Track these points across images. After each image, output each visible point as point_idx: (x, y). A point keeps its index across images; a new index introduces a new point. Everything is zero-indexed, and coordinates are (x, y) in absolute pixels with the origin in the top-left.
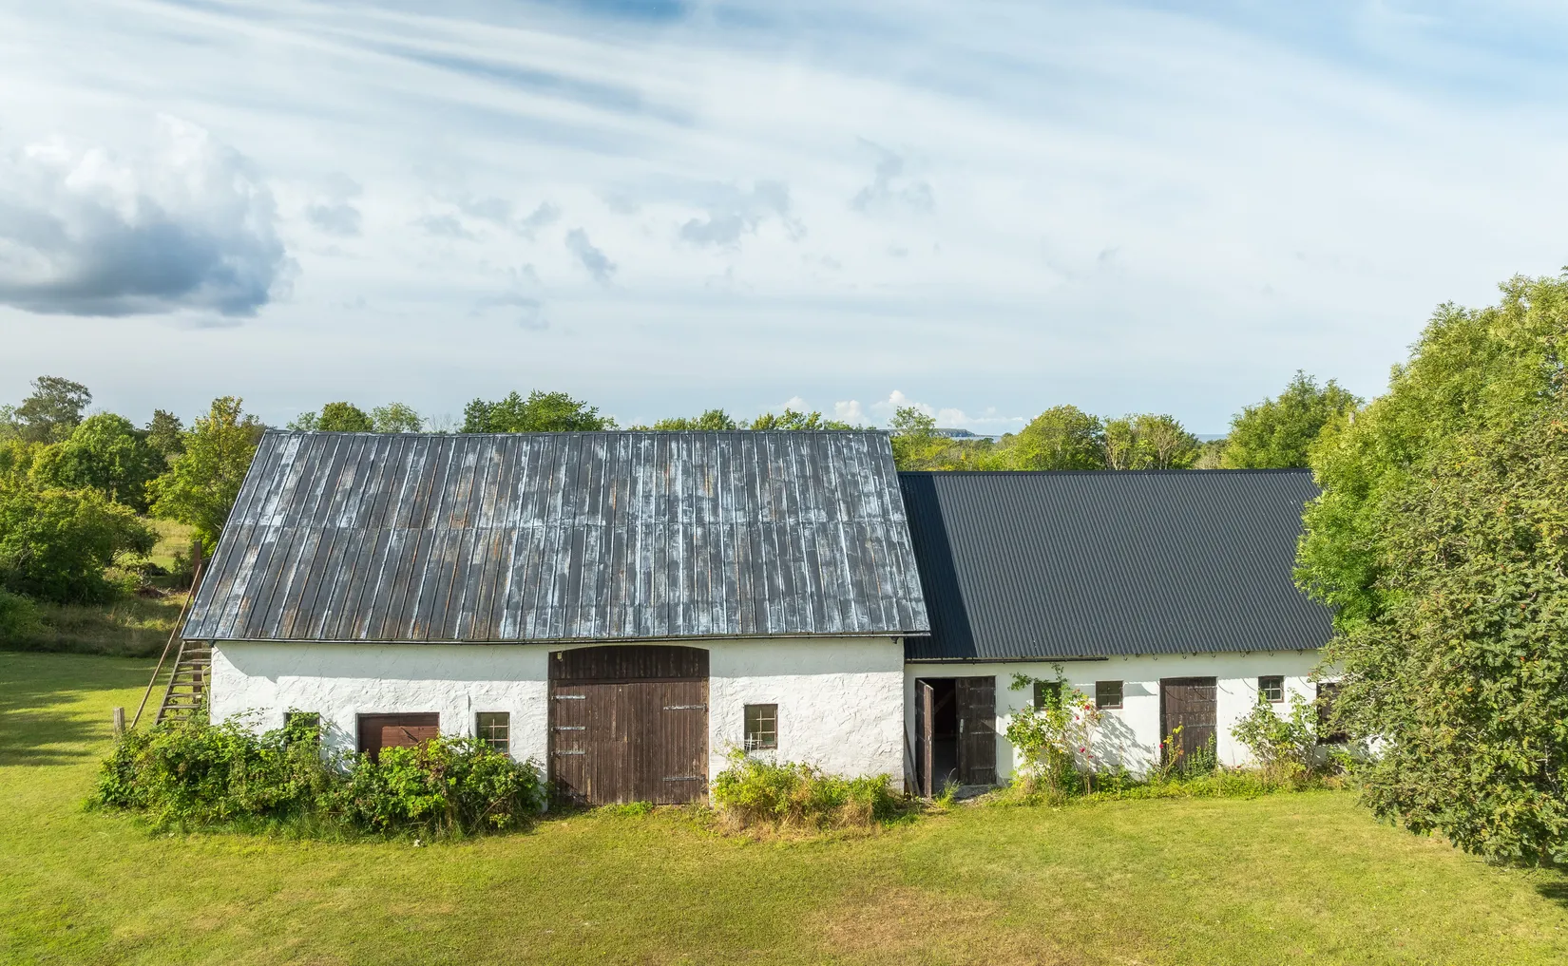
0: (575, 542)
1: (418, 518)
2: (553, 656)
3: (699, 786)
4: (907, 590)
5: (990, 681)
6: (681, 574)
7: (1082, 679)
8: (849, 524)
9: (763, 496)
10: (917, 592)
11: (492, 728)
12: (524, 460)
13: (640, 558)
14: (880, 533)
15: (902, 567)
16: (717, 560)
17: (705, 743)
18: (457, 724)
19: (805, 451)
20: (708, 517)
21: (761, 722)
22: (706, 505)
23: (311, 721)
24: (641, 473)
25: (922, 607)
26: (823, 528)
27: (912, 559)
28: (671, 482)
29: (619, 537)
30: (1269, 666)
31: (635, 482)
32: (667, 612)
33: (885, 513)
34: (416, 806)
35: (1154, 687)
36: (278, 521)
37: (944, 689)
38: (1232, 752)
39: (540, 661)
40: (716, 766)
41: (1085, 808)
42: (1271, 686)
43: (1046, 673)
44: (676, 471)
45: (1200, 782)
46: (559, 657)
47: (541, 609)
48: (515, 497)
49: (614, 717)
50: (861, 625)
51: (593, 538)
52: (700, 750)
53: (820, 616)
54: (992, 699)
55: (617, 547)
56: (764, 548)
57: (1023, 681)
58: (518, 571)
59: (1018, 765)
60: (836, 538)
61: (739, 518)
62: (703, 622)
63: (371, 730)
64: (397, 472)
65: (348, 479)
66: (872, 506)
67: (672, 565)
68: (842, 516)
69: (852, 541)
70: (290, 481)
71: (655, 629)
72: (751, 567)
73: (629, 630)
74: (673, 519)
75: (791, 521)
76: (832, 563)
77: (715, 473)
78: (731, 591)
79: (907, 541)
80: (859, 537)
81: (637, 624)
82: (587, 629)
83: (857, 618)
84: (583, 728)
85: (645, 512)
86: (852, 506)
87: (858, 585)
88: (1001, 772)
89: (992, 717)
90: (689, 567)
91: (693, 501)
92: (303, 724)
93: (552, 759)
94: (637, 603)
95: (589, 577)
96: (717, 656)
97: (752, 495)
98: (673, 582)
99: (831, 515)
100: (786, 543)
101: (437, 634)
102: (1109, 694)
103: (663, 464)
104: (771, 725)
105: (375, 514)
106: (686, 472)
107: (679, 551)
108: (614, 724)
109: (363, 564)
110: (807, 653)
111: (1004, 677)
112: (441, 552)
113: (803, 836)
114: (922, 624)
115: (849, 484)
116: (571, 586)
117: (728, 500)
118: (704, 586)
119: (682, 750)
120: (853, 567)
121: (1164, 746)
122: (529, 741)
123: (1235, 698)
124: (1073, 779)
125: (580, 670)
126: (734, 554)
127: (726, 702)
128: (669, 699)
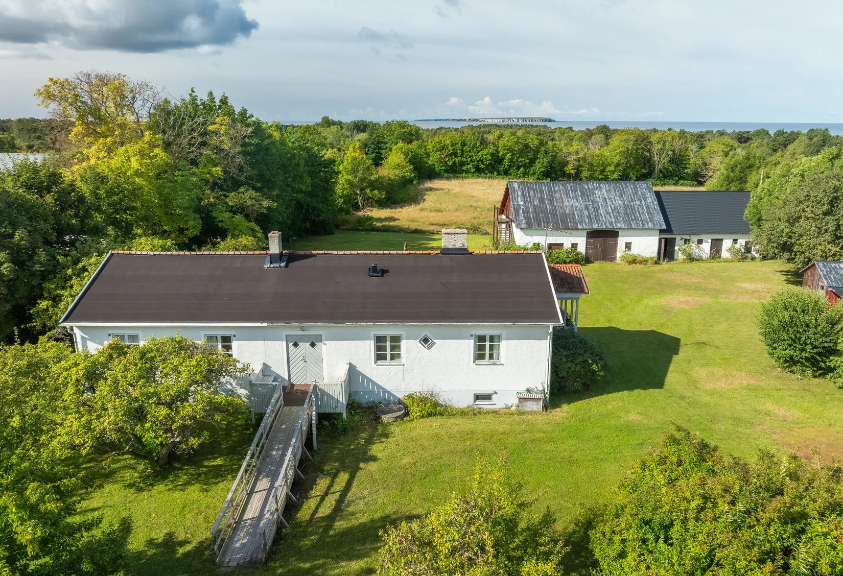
0: (587, 208)
1: (551, 202)
2: (587, 232)
3: (615, 258)
4: (660, 220)
5: (675, 239)
6: (612, 215)
7: (695, 238)
8: (645, 204)
9: (625, 198)
10: (662, 220)
11: (574, 246)
12: (569, 188)
13: (602, 211)
14: (652, 206)
15: (658, 214)
16: (618, 212)
17: (617, 250)
18: (567, 245)
19: (632, 187)
20: (614, 203)
21: (628, 246)
22: (613, 200)
23: (539, 244)
24: (596, 192)
25: (664, 223)
26: (640, 205)
27: (660, 212)
28: (604, 194)
29: (596, 207)
30: (735, 237)
31: (596, 194)
32: (611, 223)
33: (653, 202)
34: (568, 260)
35: (710, 241)
36: (522, 203)
37: (666, 239)
38: (725, 254)
39: (585, 233)
40: (619, 254)
41: (695, 264)
42: (735, 241)
43: (687, 237)
44: (604, 191)
45: (718, 260)
46: (589, 232)
47: (585, 222)
48: (570, 198)
49: (599, 245)
50: (652, 227)
51: (591, 207)
52: (615, 251)
53: (643, 224)
54: (675, 242)
55: (597, 209)
56: (628, 210)
57: (682, 239)
58: (577, 214)
59: (680, 256)
60: (643, 208)
61: (621, 203)
62: (619, 226)
63: (551, 246)
65: (532, 193)
66: (649, 200)
67: (610, 213)
68: (643, 202)
69: (647, 208)
70: (520, 194)
71: (610, 227)
72: (626, 214)
73: (604, 227)
74: (607, 203)
75: (632, 204)
76: (643, 213)
77: (613, 191)
78: (623, 219)
79: (658, 208)
80: (648, 208)
81: (606, 226)
82: (596, 227)
83: (650, 225)
84: (593, 247)
85: (600, 202)
86: (645, 199)
87: (649, 218)
88: (676, 257)
89: (674, 246)
90: (613, 214)
91: (610, 199)
92: (537, 246)
93: (586, 252)
94: (604, 221)
95: (593, 216)
96: (621, 233)
97: (623, 198)
98: (611, 217)
99: (641, 202)
100: (633, 209)
101: (567, 228)
102: (700, 242)
103: (600, 190)
104: (630, 247)
105: (542, 200)
106: (606, 192)
107: (610, 210)
109: (545, 211)
110: (639, 232)
111: (678, 238)
112: (560, 211)
113: (642, 266)
114: (664, 226)
115: (643, 195)
116: (589, 217)
117: (617, 198)
118: (617, 218)
119: (612, 251)
120: (648, 214)
121: (711, 253)
122: (582, 249)
123: (727, 243)
124: (691, 259)
125: (593, 235)
126: (622, 211)
127: (621, 242)
128: (610, 241)
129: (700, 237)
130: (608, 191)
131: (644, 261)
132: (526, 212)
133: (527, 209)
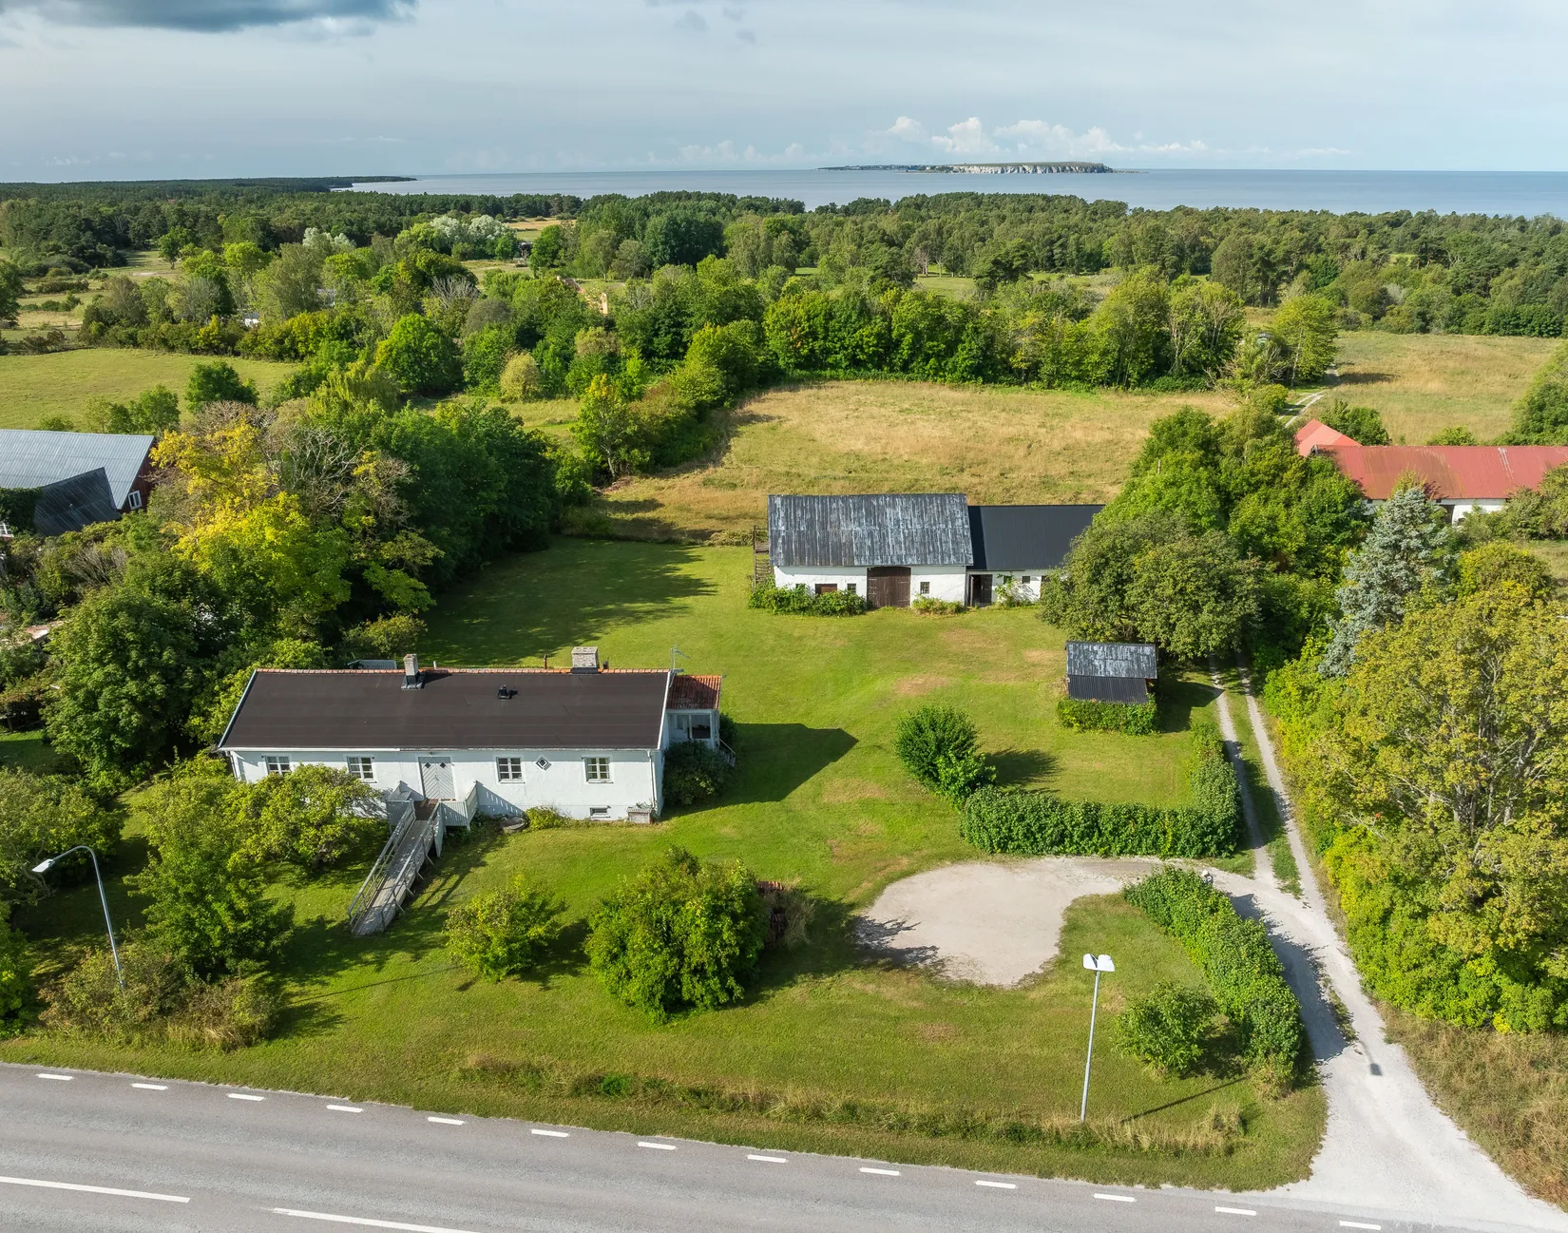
0: (871, 534)
1: (823, 527)
2: (868, 569)
3: (908, 603)
4: (968, 550)
5: (991, 576)
6: (903, 545)
7: (1018, 576)
8: (952, 528)
9: (926, 519)
10: (971, 551)
11: (852, 587)
12: (851, 505)
13: (890, 540)
14: (961, 532)
15: (967, 544)
16: (912, 540)
17: (909, 592)
18: (842, 587)
19: (938, 501)
20: (909, 526)
21: (925, 587)
22: (908, 522)
23: (803, 586)
24: (887, 510)
25: (972, 555)
26: (944, 530)
27: (970, 540)
28: (897, 513)
29: (883, 533)
31: (886, 513)
32: (899, 558)
33: (963, 525)
34: (838, 608)
35: (1040, 578)
36: (783, 528)
37: (977, 578)
39: (864, 571)
40: (912, 598)
41: (1016, 611)
43: (1008, 574)
44: (899, 510)
46: (870, 570)
47: (864, 556)
48: (851, 519)
49: (885, 584)
50: (954, 561)
51: (876, 534)
52: (908, 594)
53: (943, 559)
54: (991, 581)
55: (883, 537)
56: (926, 537)
57: (1000, 576)
58: (856, 544)
59: (998, 599)
60: (948, 533)
61: (918, 527)
62: (910, 561)
63: (819, 588)
64: (812, 510)
65: (799, 513)
66: (959, 522)
67: (900, 543)
68: (950, 526)
69: (953, 535)
70: (782, 514)
71: (897, 563)
72: (923, 544)
73: (889, 562)
74: (899, 527)
75: (934, 528)
76: (946, 542)
77: (910, 510)
78: (917, 550)
79: (969, 534)
80: (955, 534)
81: (891, 560)
82: (878, 563)
83: (953, 559)
84: (876, 588)
85: (890, 525)
86: (953, 523)
87: (954, 549)
88: (992, 601)
89: (991, 586)
90: (905, 543)
91: (905, 521)
92: (801, 587)
93: (868, 596)
94: (891, 554)
95: (877, 547)
96: (913, 570)
97: (922, 518)
98: (900, 548)
99: (947, 525)
100: (933, 535)
101: (838, 563)
102: (1026, 580)
103: (894, 507)
104: (928, 588)
105: (811, 524)
106: (901, 509)
107: (902, 538)
108: (885, 587)
109: (813, 541)
110: (938, 569)
111: (995, 575)
112: (833, 539)
113: (936, 617)
114: (972, 560)
115: (953, 514)
116: (872, 549)
117: (915, 520)
118: (909, 549)
119: (903, 594)
120: (953, 543)
121: (1041, 595)
122: (862, 591)
124: (1012, 603)
125: (873, 572)
126: (917, 539)
127: (915, 582)
128: (900, 580)
129: (1026, 574)
130: (905, 510)
131: (942, 609)
132: (787, 541)
133: (789, 536)
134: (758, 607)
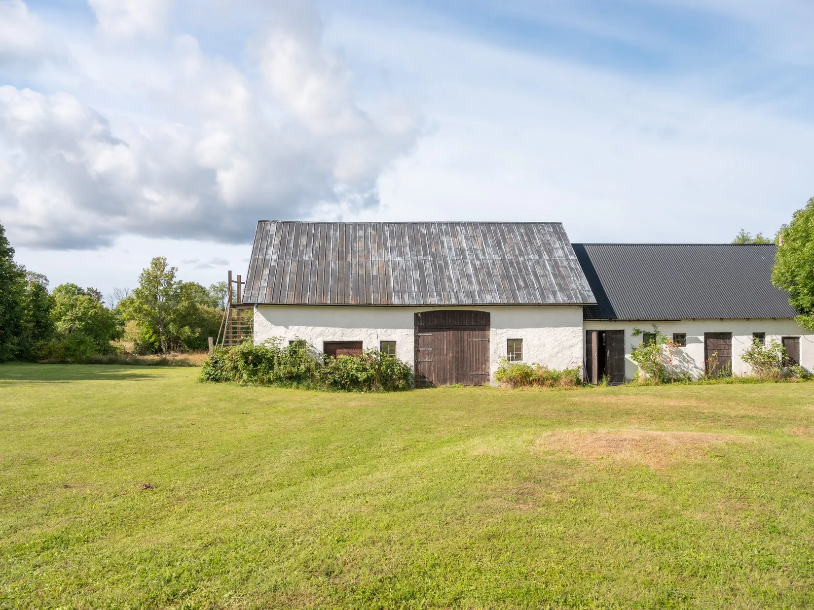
1: (342, 256)
2: (416, 315)
3: (486, 378)
4: (583, 287)
5: (622, 332)
6: (474, 280)
7: (667, 331)
8: (550, 260)
9: (506, 248)
10: (588, 287)
11: (388, 347)
12: (387, 233)
13: (452, 272)
14: (565, 264)
15: (578, 277)
16: (489, 274)
17: (488, 357)
18: (371, 346)
19: (522, 231)
20: (481, 257)
21: (514, 348)
22: (479, 252)
23: (301, 343)
24: (444, 239)
25: (591, 293)
26: (537, 262)
27: (583, 274)
28: (460, 243)
29: (440, 265)
30: (759, 327)
31: (442, 243)
32: (470, 294)
33: (566, 256)
35: (702, 338)
36: (275, 257)
37: (600, 333)
38: (740, 366)
39: (409, 317)
40: (494, 368)
41: (673, 389)
42: (760, 336)
43: (648, 328)
44: (462, 238)
46: (419, 315)
47: (410, 292)
48: (386, 249)
49: (445, 344)
50: (563, 300)
51: (428, 265)
52: (486, 360)
53: (543, 296)
54: (623, 341)
55: (440, 269)
56: (511, 270)
57: (637, 332)
58: (395, 278)
59: (637, 371)
60: (544, 266)
61: (496, 257)
62: (488, 299)
63: (331, 348)
64: (327, 238)
65: (304, 240)
66: (559, 253)
67: (468, 276)
68: (546, 257)
69: (553, 267)
70: (276, 241)
71: (466, 301)
72: (506, 277)
73: (454, 301)
74: (465, 258)
75: (521, 259)
76: (545, 276)
77: (481, 239)
78: (499, 286)
79: (579, 267)
80: (555, 265)
81: (457, 298)
83: (561, 298)
84: (431, 349)
85: (451, 255)
86: (550, 252)
87: (559, 285)
88: (628, 374)
89: (623, 350)
90: (477, 276)
91: (473, 251)
92: (298, 345)
93: (417, 363)
94: (455, 291)
95: (430, 281)
96: (495, 316)
97: (500, 248)
98: (470, 283)
99: (541, 256)
100: (521, 269)
101: (363, 302)
102: (680, 339)
103: (455, 235)
104: (519, 349)
105: (321, 253)
106: (466, 238)
107: (471, 270)
108: (445, 347)
110: (537, 315)
111: (629, 330)
112: (356, 271)
114: (592, 300)
115: (547, 244)
116: (422, 283)
117: (489, 250)
118: (485, 284)
119: (477, 360)
120: (555, 276)
121: (706, 364)
122: (405, 355)
123: (741, 344)
124: (664, 377)
125: (429, 322)
126: (497, 271)
127: (498, 337)
128: (472, 337)
129: (679, 328)
131: (550, 380)
132: (277, 272)
133: (283, 267)
134: (217, 380)
